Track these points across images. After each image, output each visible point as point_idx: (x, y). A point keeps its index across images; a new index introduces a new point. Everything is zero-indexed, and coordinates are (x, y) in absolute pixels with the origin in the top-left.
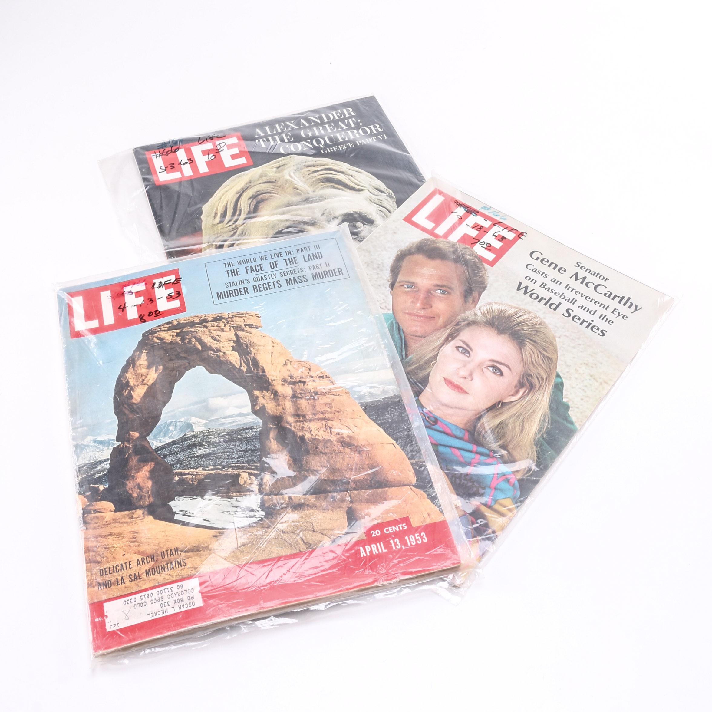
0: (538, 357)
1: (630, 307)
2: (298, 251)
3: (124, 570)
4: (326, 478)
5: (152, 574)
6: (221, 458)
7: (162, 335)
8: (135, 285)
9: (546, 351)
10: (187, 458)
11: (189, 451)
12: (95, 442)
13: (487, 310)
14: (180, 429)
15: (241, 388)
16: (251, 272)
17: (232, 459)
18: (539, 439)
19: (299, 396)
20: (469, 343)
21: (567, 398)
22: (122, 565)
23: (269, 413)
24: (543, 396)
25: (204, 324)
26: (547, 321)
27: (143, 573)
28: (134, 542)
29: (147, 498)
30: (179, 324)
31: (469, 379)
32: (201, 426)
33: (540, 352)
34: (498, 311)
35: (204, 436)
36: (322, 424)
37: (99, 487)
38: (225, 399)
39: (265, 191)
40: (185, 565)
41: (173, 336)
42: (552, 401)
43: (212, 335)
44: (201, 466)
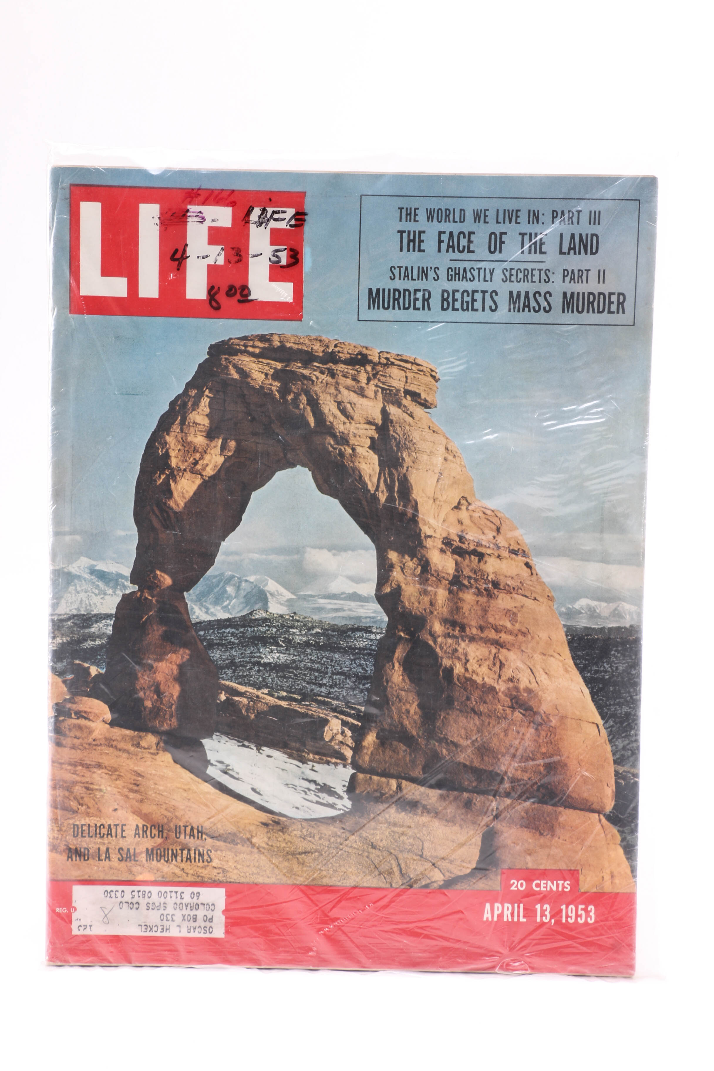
3: (112, 836)
4: (468, 763)
5: (155, 859)
6: (302, 679)
7: (247, 363)
11: (252, 648)
12: (93, 571)
14: (244, 597)
17: (321, 685)
19: (466, 582)
22: (110, 826)
23: (404, 607)
25: (329, 367)
27: (141, 853)
28: (136, 792)
29: (167, 716)
30: (282, 348)
32: (281, 604)
35: (283, 626)
36: (490, 652)
37: (89, 668)
40: (209, 860)
41: (266, 374)
43: (339, 398)
44: (267, 687)
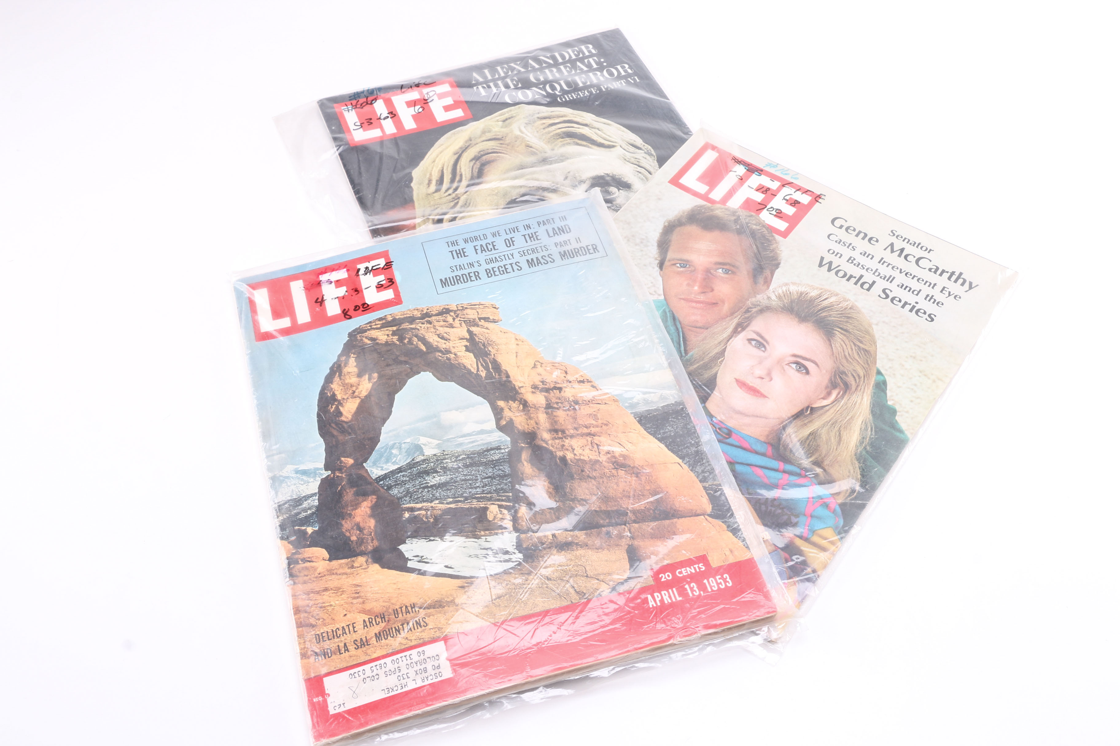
0: (852, 349)
1: (963, 284)
2: (539, 224)
3: (346, 634)
4: (598, 509)
5: (383, 638)
6: (461, 487)
7: (374, 334)
8: (334, 273)
9: (861, 342)
10: (419, 489)
11: (420, 480)
12: (297, 472)
13: (783, 292)
14: (406, 452)
15: (480, 399)
16: (482, 253)
17: (476, 488)
18: (861, 452)
19: (555, 406)
20: (763, 335)
21: (893, 400)
22: (343, 628)
23: (518, 430)
24: (862, 399)
25: (427, 319)
26: (859, 305)
27: (372, 638)
28: (358, 598)
29: (369, 541)
30: (394, 320)
31: (767, 379)
32: (433, 448)
33: (855, 344)
34: (797, 293)
35: (437, 460)
36: (587, 440)
37: (306, 529)
38: (461, 412)
39: (490, 151)
40: (425, 625)
41: (388, 335)
42: (874, 405)
43: (438, 332)
44: (437, 499)
